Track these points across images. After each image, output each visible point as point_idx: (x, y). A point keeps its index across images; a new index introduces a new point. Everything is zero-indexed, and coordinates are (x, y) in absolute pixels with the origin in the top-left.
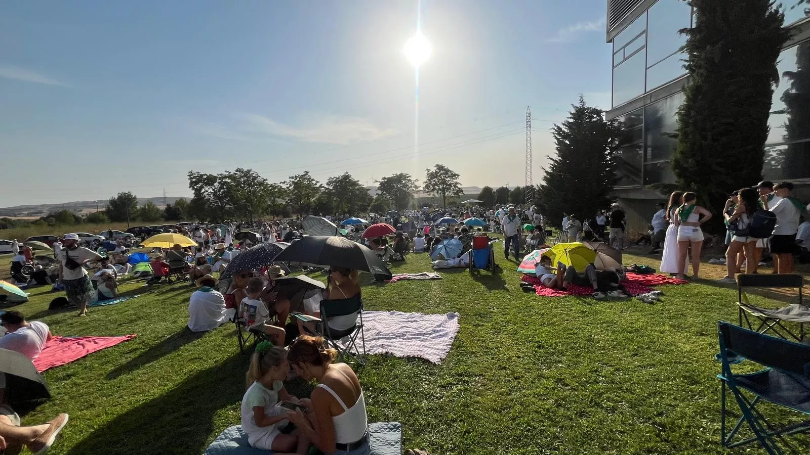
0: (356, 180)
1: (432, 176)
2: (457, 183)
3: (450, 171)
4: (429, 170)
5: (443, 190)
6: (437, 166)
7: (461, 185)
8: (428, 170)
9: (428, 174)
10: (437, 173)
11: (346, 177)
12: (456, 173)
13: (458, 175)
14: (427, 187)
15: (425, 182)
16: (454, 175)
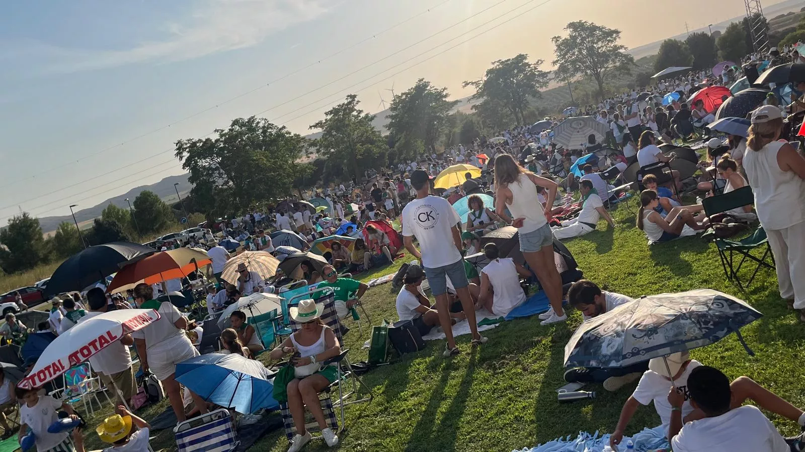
0: (440, 89)
1: (565, 47)
2: (616, 48)
3: (600, 29)
4: (558, 37)
5: (595, 66)
6: (572, 25)
7: (626, 48)
8: (556, 39)
9: (558, 46)
10: (573, 38)
11: (421, 87)
12: (613, 29)
13: (617, 32)
14: (563, 69)
15: (554, 63)
16: (611, 34)
